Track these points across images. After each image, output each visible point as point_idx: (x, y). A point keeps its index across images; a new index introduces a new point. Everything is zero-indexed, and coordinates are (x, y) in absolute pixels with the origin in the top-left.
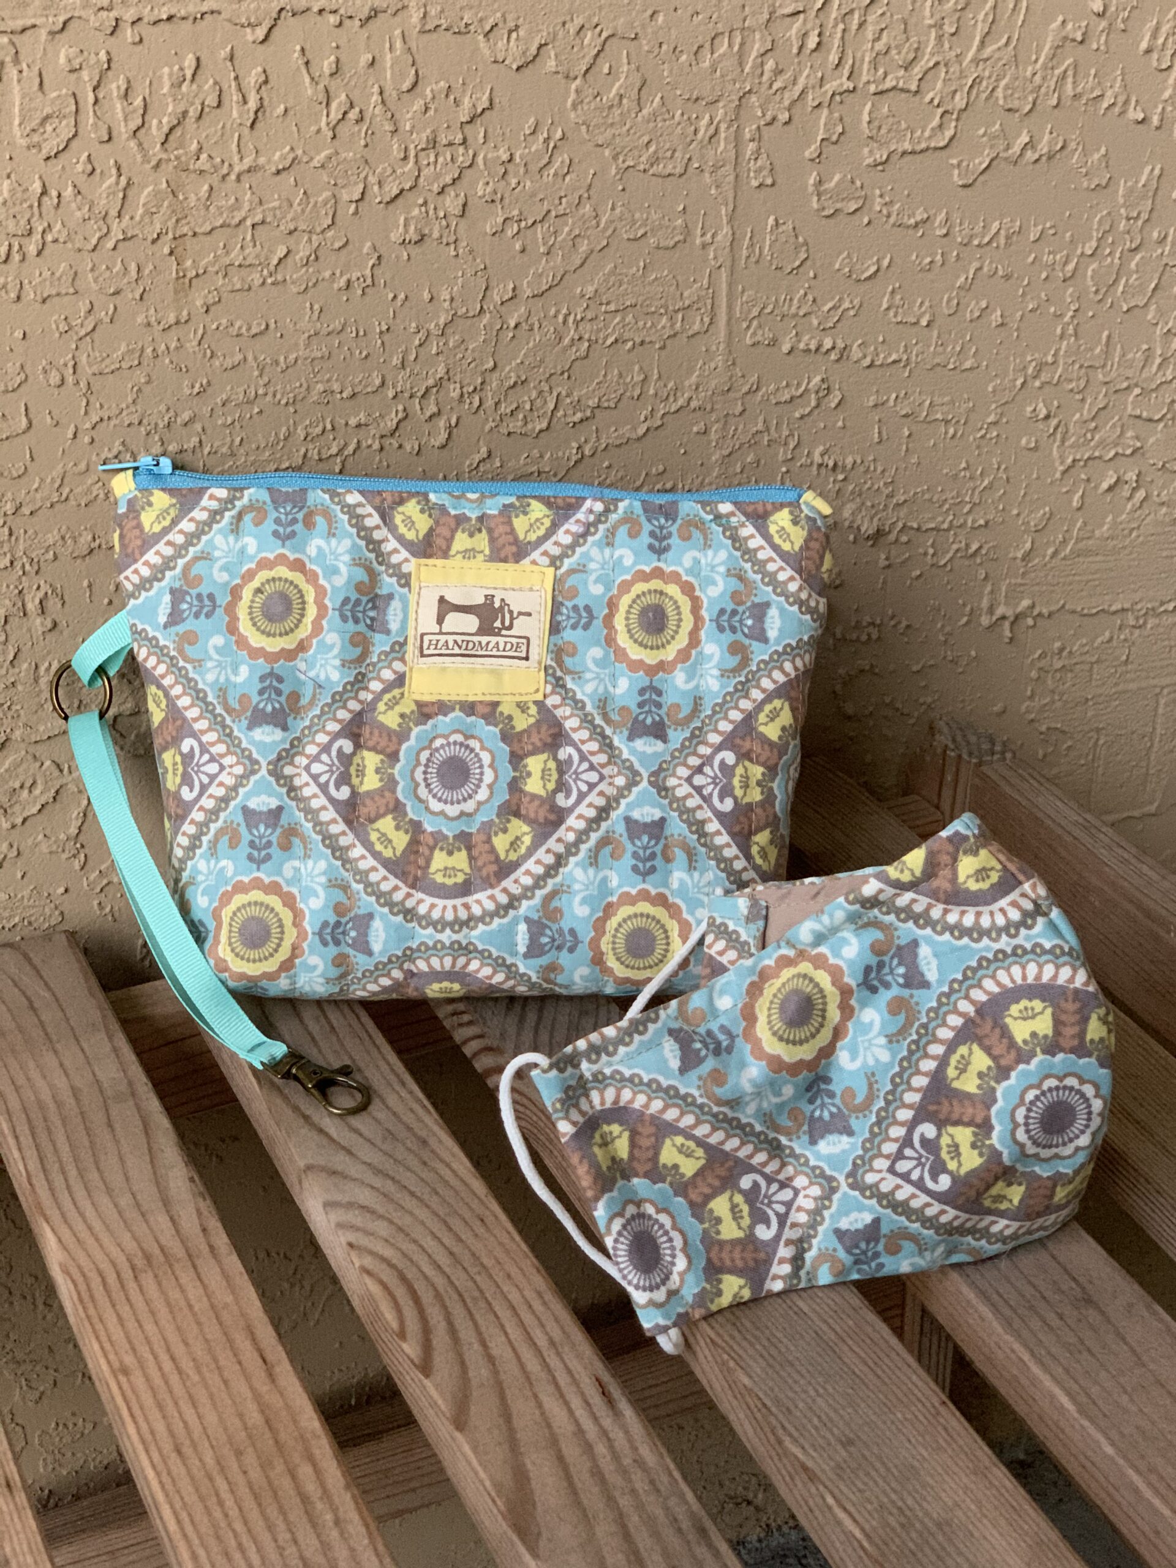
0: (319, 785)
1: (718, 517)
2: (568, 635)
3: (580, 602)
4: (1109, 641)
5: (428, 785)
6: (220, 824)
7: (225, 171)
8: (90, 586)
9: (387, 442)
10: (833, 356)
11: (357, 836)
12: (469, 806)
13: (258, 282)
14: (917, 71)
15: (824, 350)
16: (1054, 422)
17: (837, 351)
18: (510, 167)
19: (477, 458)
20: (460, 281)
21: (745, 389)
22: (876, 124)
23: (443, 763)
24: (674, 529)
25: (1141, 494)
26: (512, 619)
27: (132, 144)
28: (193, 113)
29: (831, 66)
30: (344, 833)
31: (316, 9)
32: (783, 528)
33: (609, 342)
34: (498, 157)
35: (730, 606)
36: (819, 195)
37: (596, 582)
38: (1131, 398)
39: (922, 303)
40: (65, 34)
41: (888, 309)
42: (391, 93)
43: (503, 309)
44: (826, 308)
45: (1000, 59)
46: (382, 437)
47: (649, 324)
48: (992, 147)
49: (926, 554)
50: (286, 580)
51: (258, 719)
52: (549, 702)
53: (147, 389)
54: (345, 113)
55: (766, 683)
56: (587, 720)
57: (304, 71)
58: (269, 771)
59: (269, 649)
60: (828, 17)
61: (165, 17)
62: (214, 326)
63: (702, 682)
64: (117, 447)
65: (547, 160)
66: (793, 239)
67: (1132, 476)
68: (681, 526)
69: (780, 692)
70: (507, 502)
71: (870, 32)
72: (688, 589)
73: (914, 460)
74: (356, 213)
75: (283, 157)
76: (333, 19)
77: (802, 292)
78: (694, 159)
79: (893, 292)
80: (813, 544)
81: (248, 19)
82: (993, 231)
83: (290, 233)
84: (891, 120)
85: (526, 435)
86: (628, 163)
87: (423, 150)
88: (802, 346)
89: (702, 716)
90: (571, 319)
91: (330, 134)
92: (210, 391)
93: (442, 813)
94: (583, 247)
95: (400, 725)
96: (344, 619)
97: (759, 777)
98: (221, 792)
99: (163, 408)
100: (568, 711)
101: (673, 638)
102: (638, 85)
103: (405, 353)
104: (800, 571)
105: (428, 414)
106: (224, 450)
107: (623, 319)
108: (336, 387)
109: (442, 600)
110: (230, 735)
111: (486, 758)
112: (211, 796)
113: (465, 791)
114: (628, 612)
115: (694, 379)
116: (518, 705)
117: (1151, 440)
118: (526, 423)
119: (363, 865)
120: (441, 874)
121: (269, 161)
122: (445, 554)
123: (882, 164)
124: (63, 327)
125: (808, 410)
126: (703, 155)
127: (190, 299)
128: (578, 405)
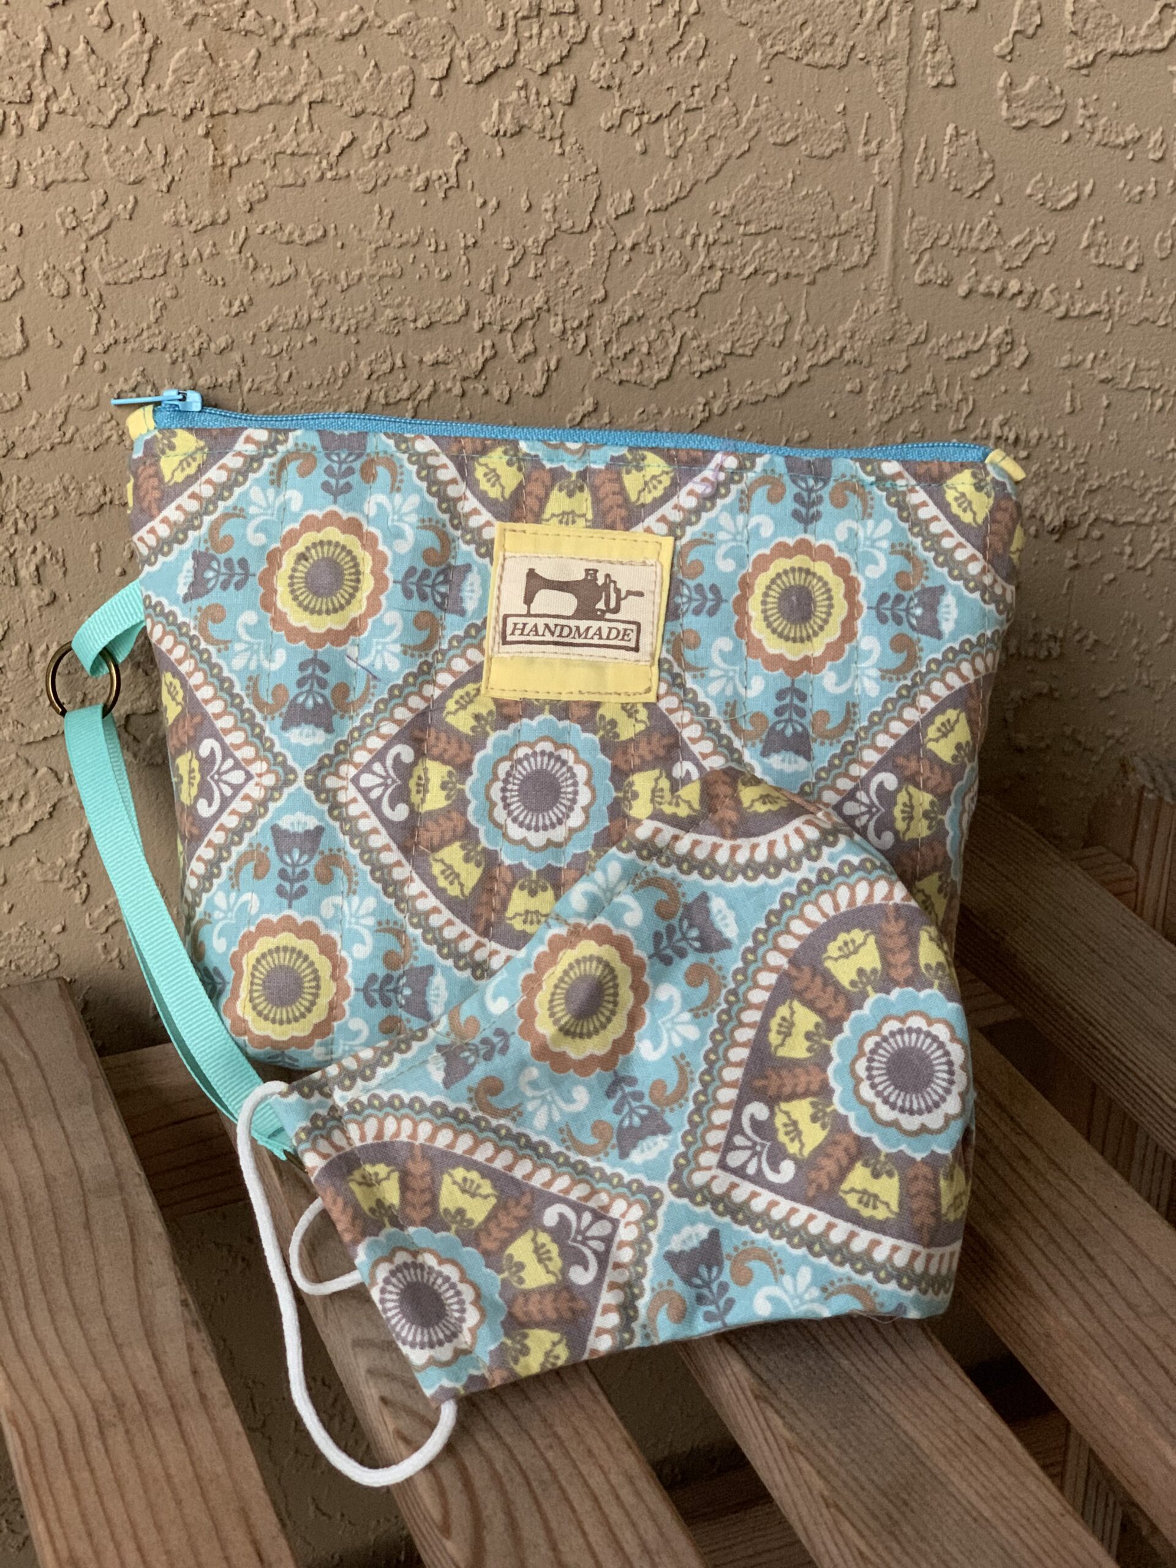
0: (369, 801)
1: (880, 479)
2: (689, 621)
3: (705, 580)
5: (507, 806)
6: (243, 847)
7: (277, 33)
8: (99, 551)
9: (470, 386)
10: (1020, 303)
11: (415, 867)
12: (558, 834)
13: (315, 176)
15: (1008, 294)
17: (1025, 296)
18: (633, 46)
19: (581, 411)
20: (566, 185)
21: (911, 339)
23: (527, 778)
24: (825, 493)
26: (619, 599)
30: (399, 864)
32: (963, 495)
33: (747, 272)
34: (619, 33)
35: (894, 591)
36: (1008, 101)
37: (725, 556)
39: (1129, 242)
41: (1088, 247)
43: (618, 225)
44: (1014, 242)
46: (464, 379)
47: (797, 252)
49: (1122, 553)
50: (337, 544)
51: (295, 716)
52: (663, 705)
53: (174, 306)
55: (938, 689)
56: (710, 729)
58: (306, 781)
59: (313, 630)
62: (259, 230)
63: (857, 685)
64: (135, 377)
65: (677, 39)
66: (975, 154)
68: (835, 488)
69: (956, 700)
70: (616, 454)
72: (841, 568)
73: (1112, 437)
74: (438, 95)
75: (350, 20)
77: (985, 221)
78: (858, 49)
79: (1095, 226)
80: (999, 516)
83: (357, 116)
84: (1099, 12)
85: (641, 385)
86: (776, 49)
87: (525, 18)
88: (982, 288)
89: (857, 727)
90: (701, 241)
92: (252, 311)
93: (524, 841)
94: (719, 151)
95: (473, 729)
96: (408, 594)
97: (927, 806)
98: (246, 807)
99: (193, 330)
100: (687, 717)
101: (821, 628)
103: (496, 275)
104: (983, 549)
105: (522, 353)
106: (269, 387)
107: (765, 245)
108: (409, 313)
109: (531, 574)
110: (260, 736)
111: (581, 772)
112: (234, 812)
113: (553, 815)
114: (766, 595)
115: (848, 325)
116: (624, 707)
118: (641, 371)
119: (422, 905)
120: (520, 919)
121: (332, 24)
122: (537, 518)
123: (1087, 66)
124: (70, 222)
125: (986, 369)
126: (870, 44)
127: (229, 194)
128: (706, 350)
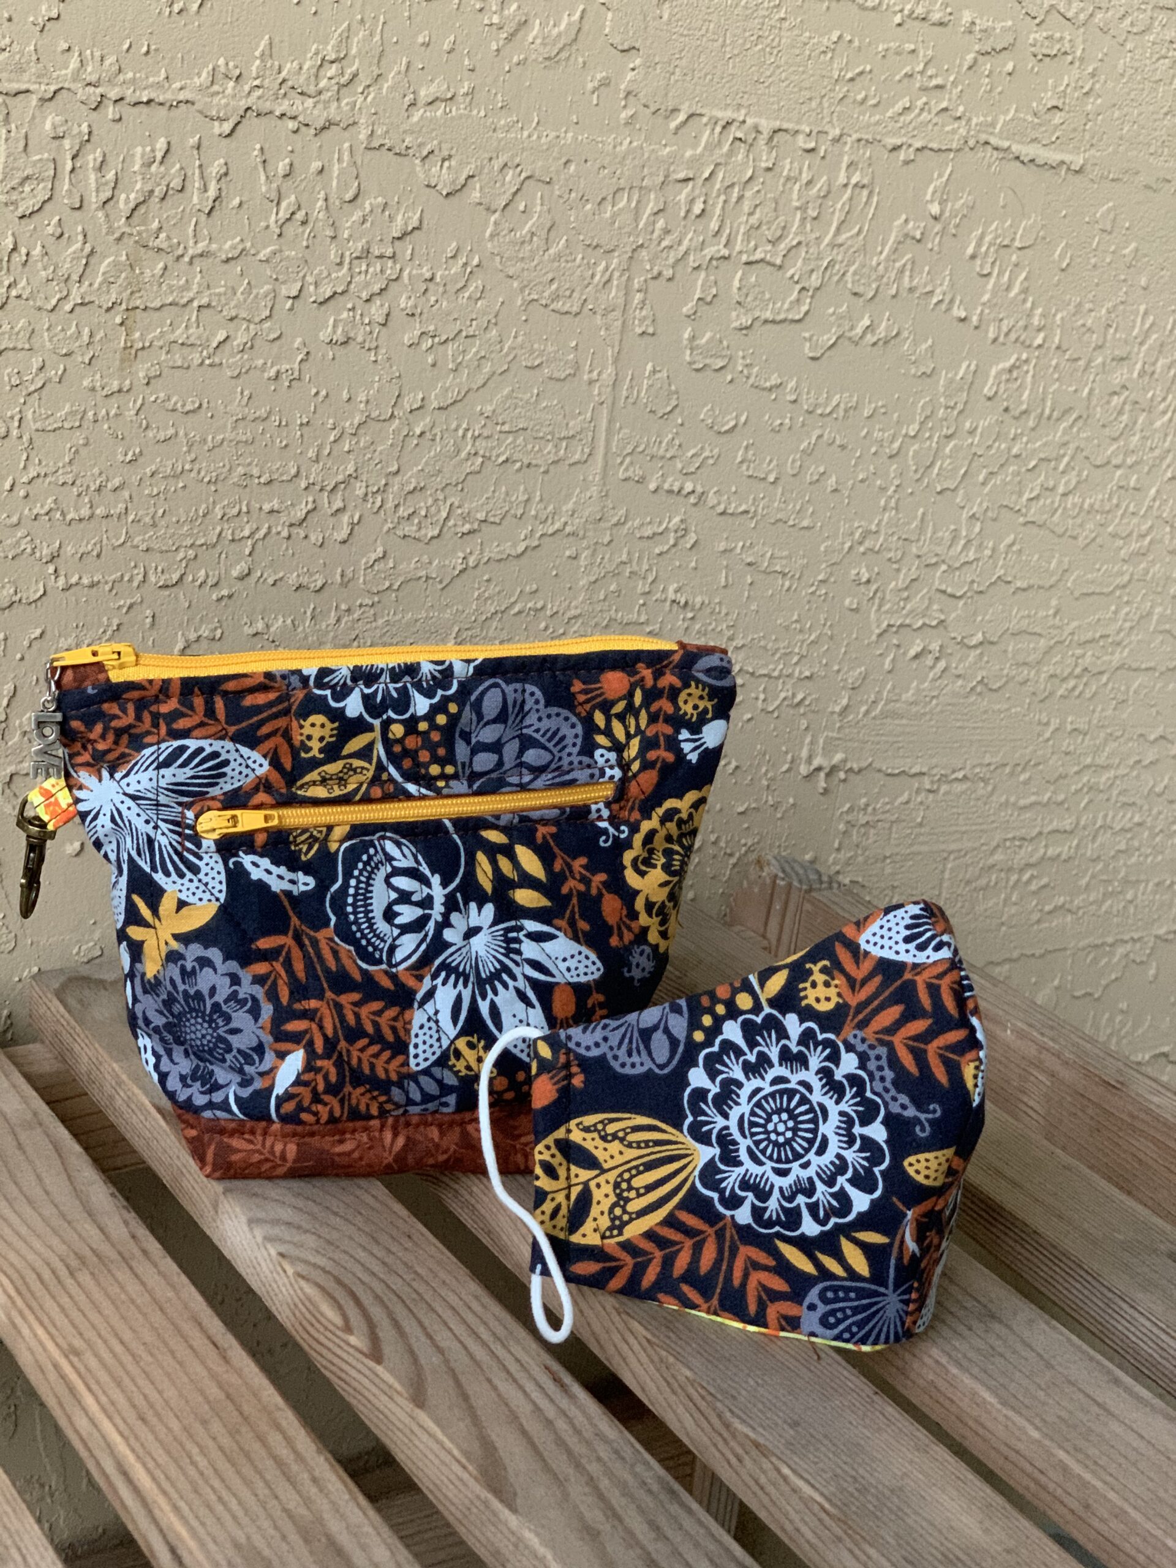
4: (907, 802)
7: (180, 251)
9: (295, 530)
10: (692, 499)
13: (197, 361)
14: (783, 246)
15: (685, 492)
16: (874, 587)
17: (696, 495)
18: (431, 286)
19: (373, 556)
20: (376, 384)
21: (615, 520)
22: (744, 291)
25: (942, 664)
27: (100, 214)
28: (158, 192)
29: (711, 234)
31: (277, 113)
33: (501, 460)
34: (421, 275)
36: (691, 349)
38: (938, 574)
39: (771, 461)
40: (53, 103)
41: (742, 462)
42: (335, 202)
43: (411, 417)
44: (690, 454)
45: (851, 246)
46: (291, 525)
47: (536, 449)
48: (839, 326)
49: (757, 699)
53: (84, 452)
54: (293, 213)
57: (261, 169)
60: (712, 187)
61: (145, 100)
62: (152, 399)
65: (463, 283)
66: (666, 386)
67: (935, 646)
71: (746, 206)
73: (754, 607)
74: (291, 309)
75: (234, 247)
76: (292, 125)
77: (670, 436)
78: (589, 299)
79: (747, 448)
81: (218, 112)
82: (834, 403)
83: (232, 319)
84: (757, 289)
85: (419, 540)
86: (532, 297)
87: (358, 258)
88: (666, 486)
90: (469, 434)
91: (278, 231)
92: (141, 460)
94: (487, 369)
99: (96, 471)
102: (548, 225)
103: (320, 447)
105: (335, 508)
106: (147, 519)
107: (515, 440)
108: (255, 472)
115: (570, 505)
117: (953, 615)
118: (420, 529)
121: (220, 249)
123: (746, 328)
124: (15, 381)
125: (666, 548)
126: (597, 299)
127: (134, 369)
128: (465, 518)
